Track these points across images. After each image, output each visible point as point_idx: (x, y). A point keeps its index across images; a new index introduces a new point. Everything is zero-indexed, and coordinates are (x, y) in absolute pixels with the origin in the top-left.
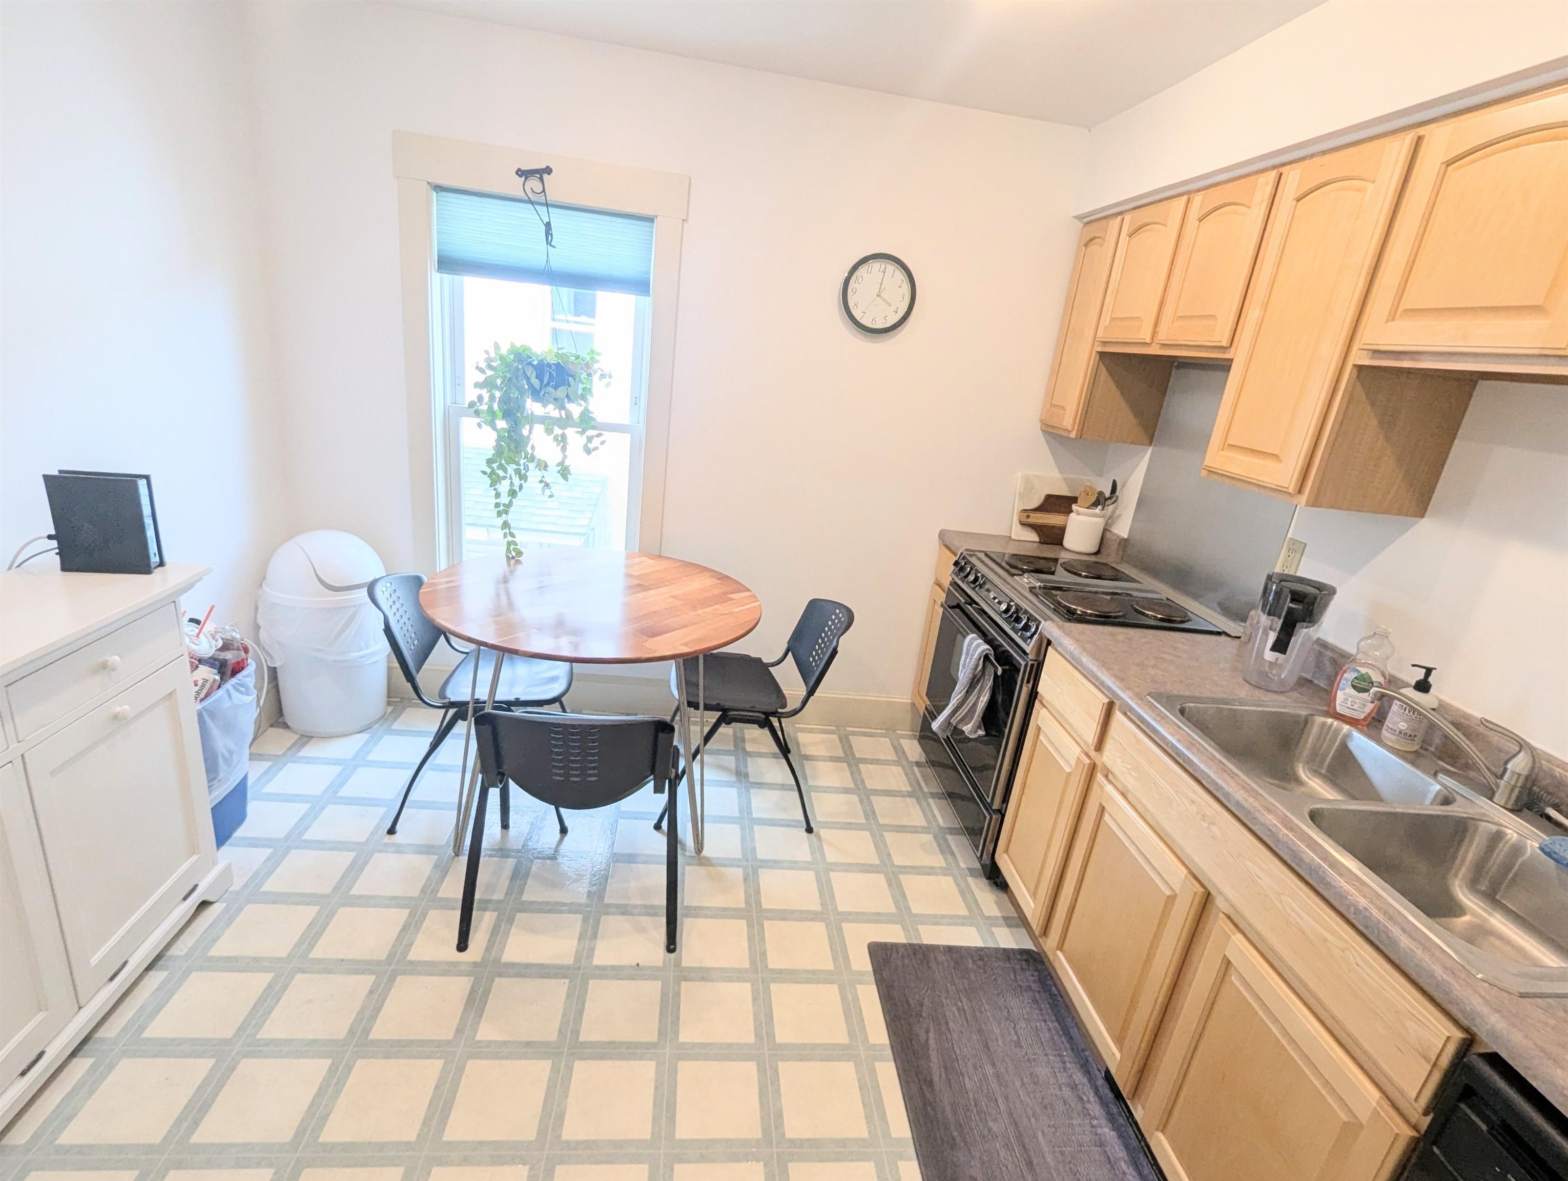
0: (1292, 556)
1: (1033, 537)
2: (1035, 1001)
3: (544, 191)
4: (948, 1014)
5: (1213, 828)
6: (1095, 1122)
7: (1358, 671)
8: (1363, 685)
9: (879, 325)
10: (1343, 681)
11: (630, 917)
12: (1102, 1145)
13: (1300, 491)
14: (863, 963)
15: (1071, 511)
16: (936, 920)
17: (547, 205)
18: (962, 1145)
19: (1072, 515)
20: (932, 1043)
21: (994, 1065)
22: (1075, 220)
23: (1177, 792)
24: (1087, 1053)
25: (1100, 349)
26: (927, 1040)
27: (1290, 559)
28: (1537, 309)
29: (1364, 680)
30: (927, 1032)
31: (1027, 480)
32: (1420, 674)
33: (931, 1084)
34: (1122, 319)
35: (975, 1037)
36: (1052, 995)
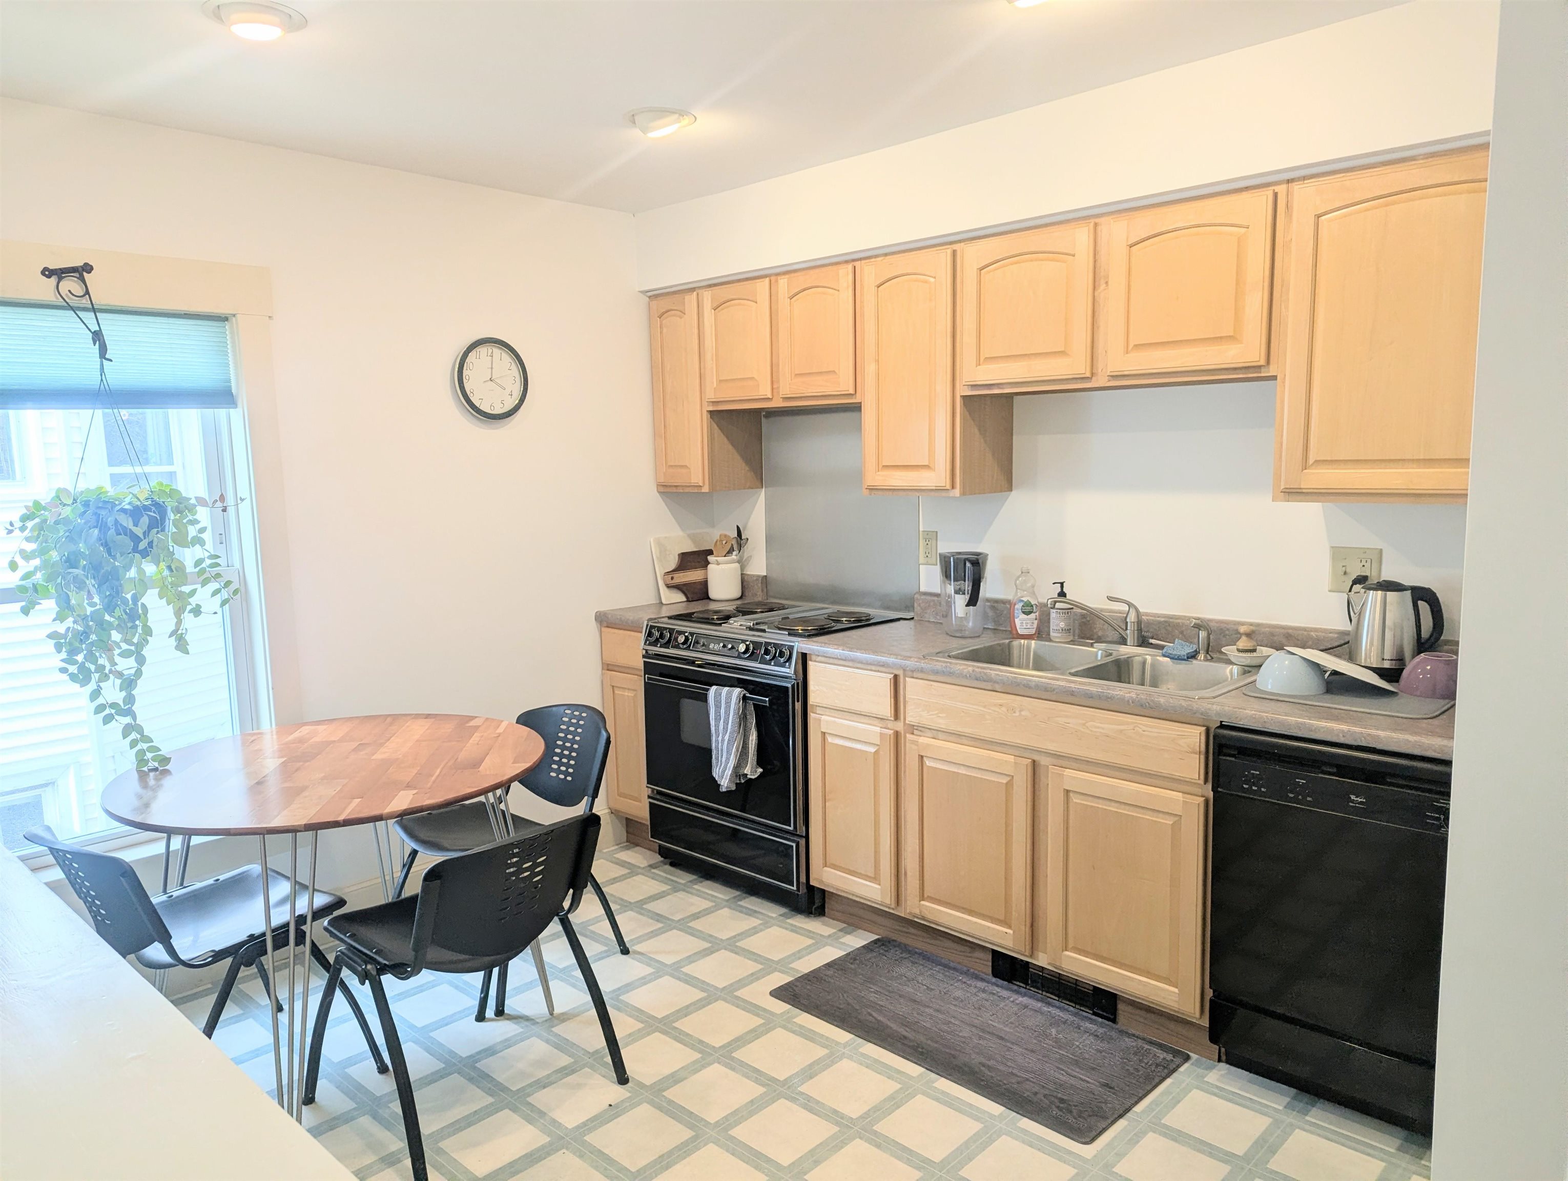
0: (929, 543)
1: (680, 597)
2: (913, 963)
3: (87, 292)
4: (871, 999)
5: (1023, 713)
6: (1012, 999)
7: (1022, 601)
8: (1028, 609)
9: (498, 410)
10: (1016, 611)
11: (555, 1085)
12: (1026, 1007)
13: (953, 487)
14: (780, 1007)
15: (709, 563)
16: (798, 955)
17: (94, 310)
18: (958, 1053)
19: (709, 566)
20: (880, 1018)
21: (928, 1007)
22: (640, 294)
23: (985, 707)
24: (972, 970)
25: (711, 409)
26: (876, 1019)
27: (929, 546)
28: (1063, 353)
29: (1027, 606)
30: (871, 1015)
31: (659, 542)
32: (1058, 588)
33: (905, 1037)
34: (726, 381)
35: (902, 1000)
36: (920, 954)
